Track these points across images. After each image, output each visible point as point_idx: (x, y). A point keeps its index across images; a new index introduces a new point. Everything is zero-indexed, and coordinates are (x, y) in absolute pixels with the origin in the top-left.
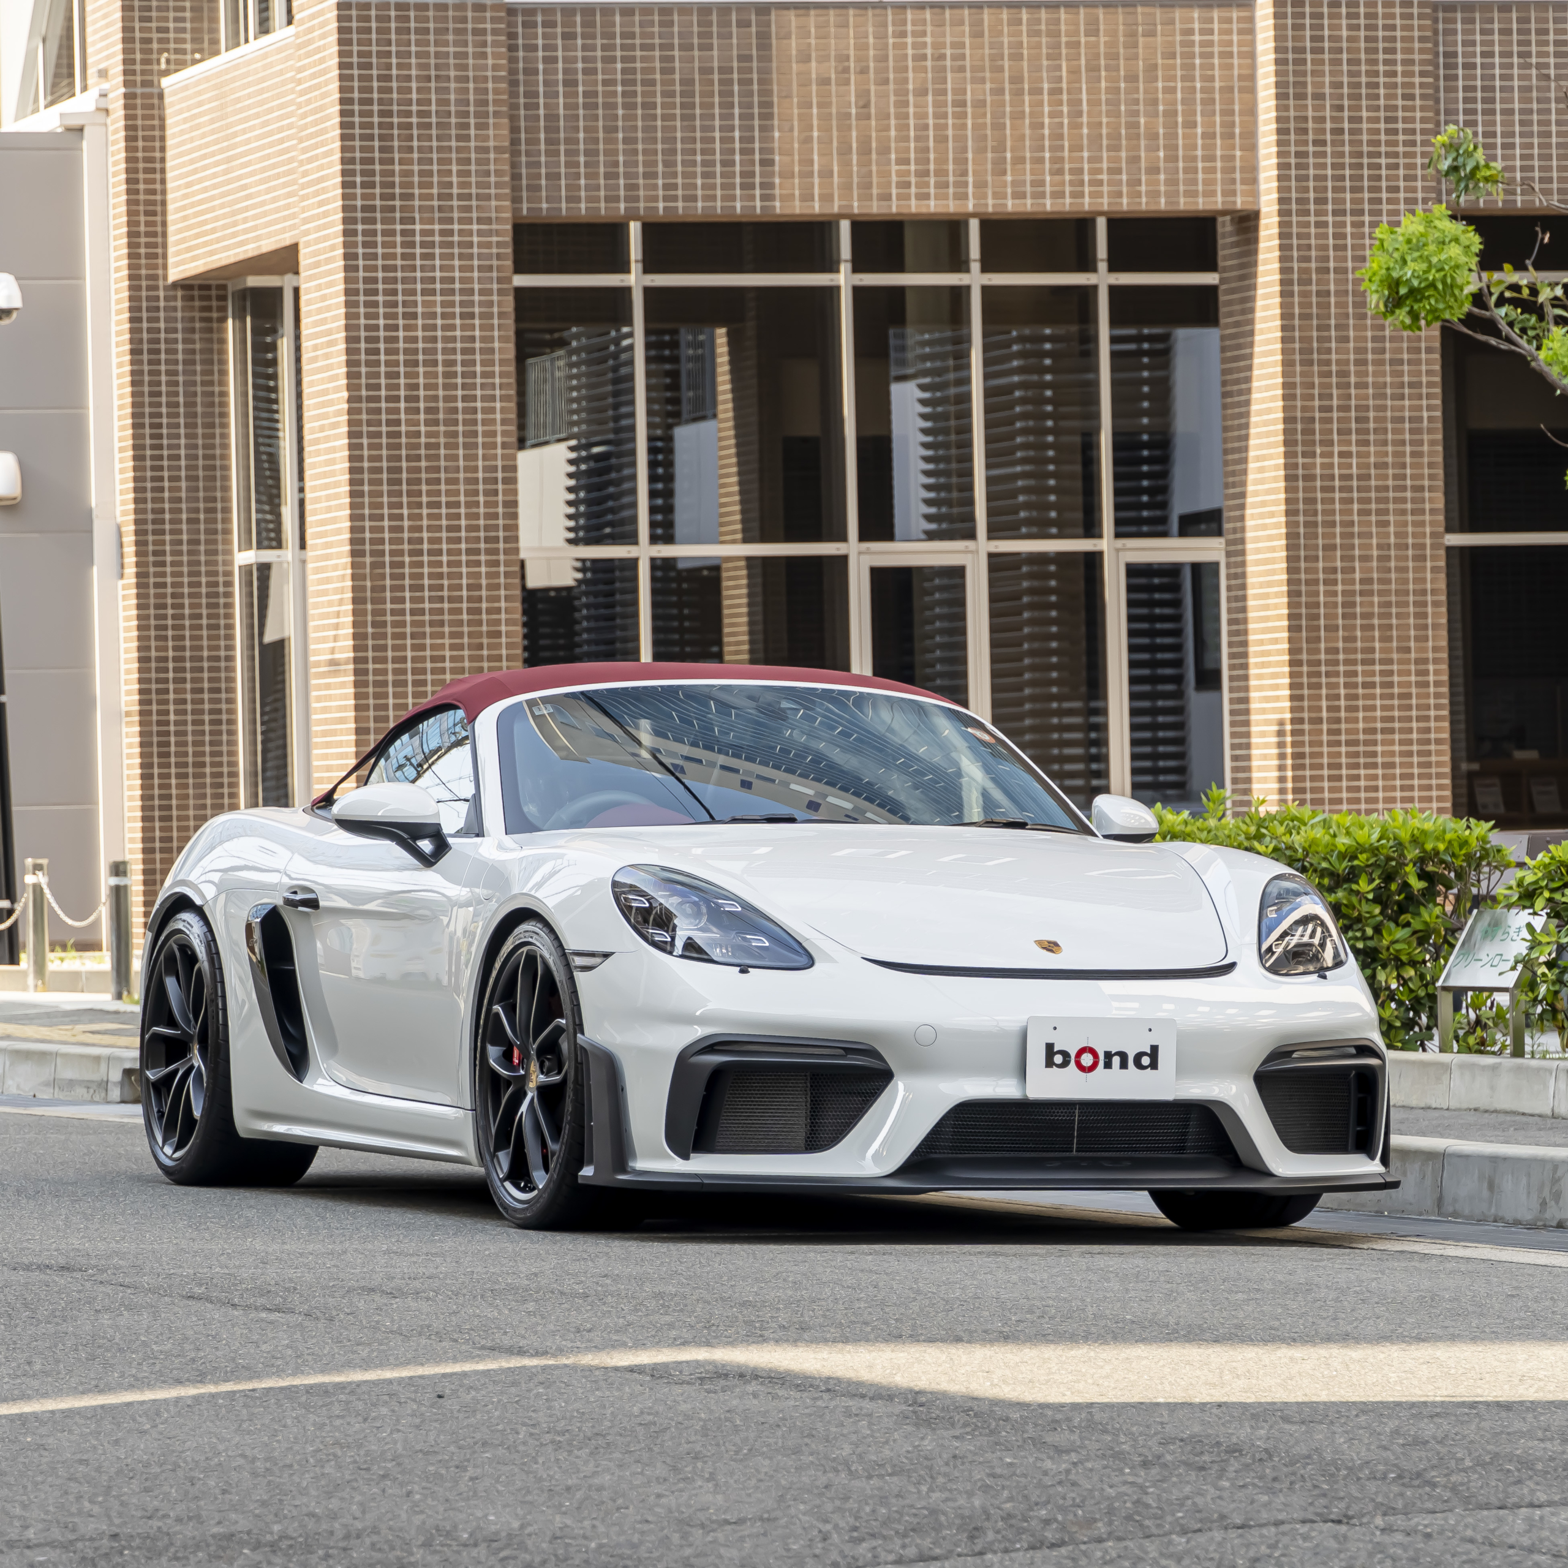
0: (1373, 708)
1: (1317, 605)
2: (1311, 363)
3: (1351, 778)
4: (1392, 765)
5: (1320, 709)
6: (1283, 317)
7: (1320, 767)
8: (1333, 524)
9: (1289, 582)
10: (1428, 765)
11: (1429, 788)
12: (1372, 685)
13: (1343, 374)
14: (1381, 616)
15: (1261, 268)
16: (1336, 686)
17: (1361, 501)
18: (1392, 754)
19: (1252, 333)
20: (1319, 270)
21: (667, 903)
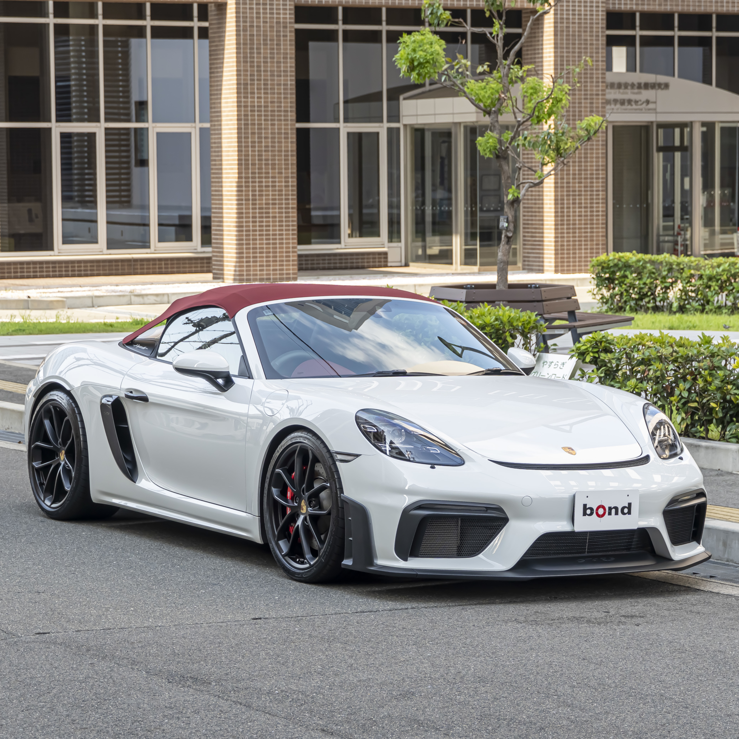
0: (268, 195)
1: (248, 155)
2: (247, 62)
3: (260, 222)
4: (275, 217)
5: (249, 195)
6: (237, 44)
7: (249, 217)
8: (254, 124)
9: (238, 146)
10: (289, 217)
11: (289, 226)
12: (268, 186)
13: (259, 66)
14: (272, 160)
15: (227, 25)
16: (255, 186)
17: (265, 115)
18: (275, 213)
19: (223, 50)
20: (250, 26)
21: (382, 428)
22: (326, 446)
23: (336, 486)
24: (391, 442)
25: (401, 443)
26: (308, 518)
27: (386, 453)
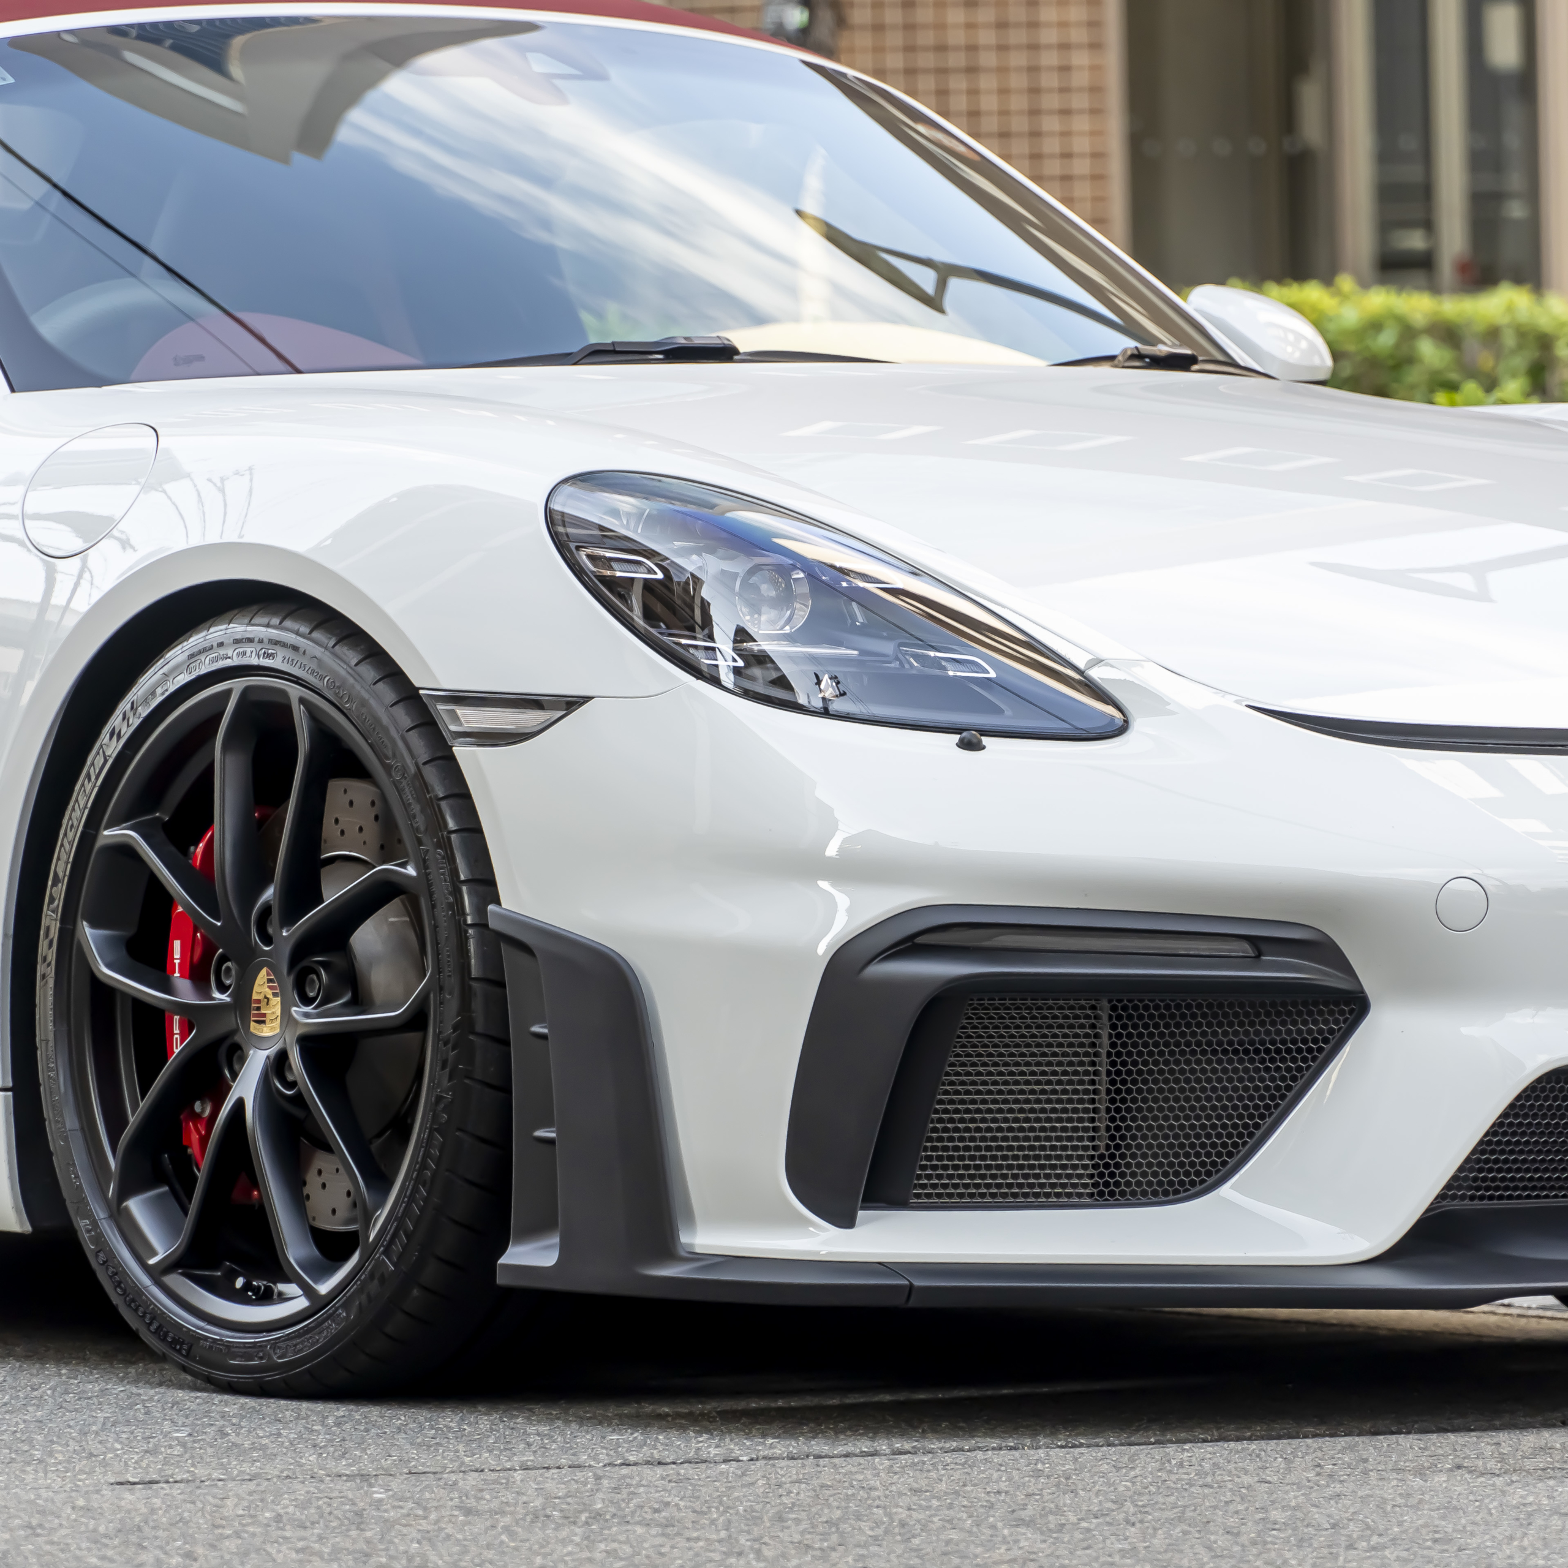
21: (691, 564)
22: (392, 673)
23: (454, 872)
24: (742, 635)
25: (790, 638)
26: (295, 1058)
27: (715, 681)
